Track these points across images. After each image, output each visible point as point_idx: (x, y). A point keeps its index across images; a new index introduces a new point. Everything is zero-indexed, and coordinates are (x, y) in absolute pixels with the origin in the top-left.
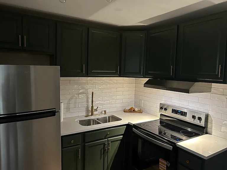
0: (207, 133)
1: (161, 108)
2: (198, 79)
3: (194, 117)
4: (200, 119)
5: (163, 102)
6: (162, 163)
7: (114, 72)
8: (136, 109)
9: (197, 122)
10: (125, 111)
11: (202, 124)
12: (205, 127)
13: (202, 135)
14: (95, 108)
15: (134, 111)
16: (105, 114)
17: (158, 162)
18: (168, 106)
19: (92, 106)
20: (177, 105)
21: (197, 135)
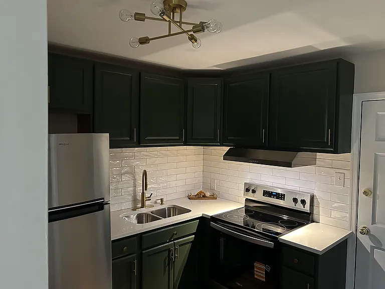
0: (313, 221)
1: (247, 190)
2: (301, 148)
3: (295, 200)
4: (303, 202)
5: (248, 181)
6: (259, 268)
7: (178, 138)
8: (208, 194)
9: (299, 207)
10: (190, 198)
11: (307, 208)
12: (310, 213)
13: (307, 224)
14: (147, 195)
15: (204, 196)
16: (162, 204)
17: (253, 267)
18: (257, 186)
19: (143, 193)
20: (269, 184)
21: (301, 225)
